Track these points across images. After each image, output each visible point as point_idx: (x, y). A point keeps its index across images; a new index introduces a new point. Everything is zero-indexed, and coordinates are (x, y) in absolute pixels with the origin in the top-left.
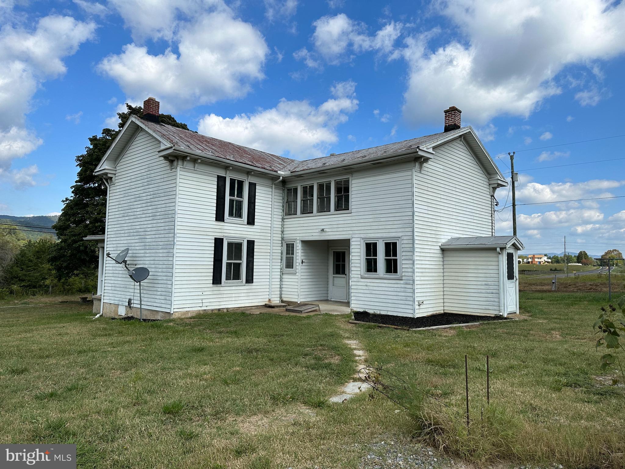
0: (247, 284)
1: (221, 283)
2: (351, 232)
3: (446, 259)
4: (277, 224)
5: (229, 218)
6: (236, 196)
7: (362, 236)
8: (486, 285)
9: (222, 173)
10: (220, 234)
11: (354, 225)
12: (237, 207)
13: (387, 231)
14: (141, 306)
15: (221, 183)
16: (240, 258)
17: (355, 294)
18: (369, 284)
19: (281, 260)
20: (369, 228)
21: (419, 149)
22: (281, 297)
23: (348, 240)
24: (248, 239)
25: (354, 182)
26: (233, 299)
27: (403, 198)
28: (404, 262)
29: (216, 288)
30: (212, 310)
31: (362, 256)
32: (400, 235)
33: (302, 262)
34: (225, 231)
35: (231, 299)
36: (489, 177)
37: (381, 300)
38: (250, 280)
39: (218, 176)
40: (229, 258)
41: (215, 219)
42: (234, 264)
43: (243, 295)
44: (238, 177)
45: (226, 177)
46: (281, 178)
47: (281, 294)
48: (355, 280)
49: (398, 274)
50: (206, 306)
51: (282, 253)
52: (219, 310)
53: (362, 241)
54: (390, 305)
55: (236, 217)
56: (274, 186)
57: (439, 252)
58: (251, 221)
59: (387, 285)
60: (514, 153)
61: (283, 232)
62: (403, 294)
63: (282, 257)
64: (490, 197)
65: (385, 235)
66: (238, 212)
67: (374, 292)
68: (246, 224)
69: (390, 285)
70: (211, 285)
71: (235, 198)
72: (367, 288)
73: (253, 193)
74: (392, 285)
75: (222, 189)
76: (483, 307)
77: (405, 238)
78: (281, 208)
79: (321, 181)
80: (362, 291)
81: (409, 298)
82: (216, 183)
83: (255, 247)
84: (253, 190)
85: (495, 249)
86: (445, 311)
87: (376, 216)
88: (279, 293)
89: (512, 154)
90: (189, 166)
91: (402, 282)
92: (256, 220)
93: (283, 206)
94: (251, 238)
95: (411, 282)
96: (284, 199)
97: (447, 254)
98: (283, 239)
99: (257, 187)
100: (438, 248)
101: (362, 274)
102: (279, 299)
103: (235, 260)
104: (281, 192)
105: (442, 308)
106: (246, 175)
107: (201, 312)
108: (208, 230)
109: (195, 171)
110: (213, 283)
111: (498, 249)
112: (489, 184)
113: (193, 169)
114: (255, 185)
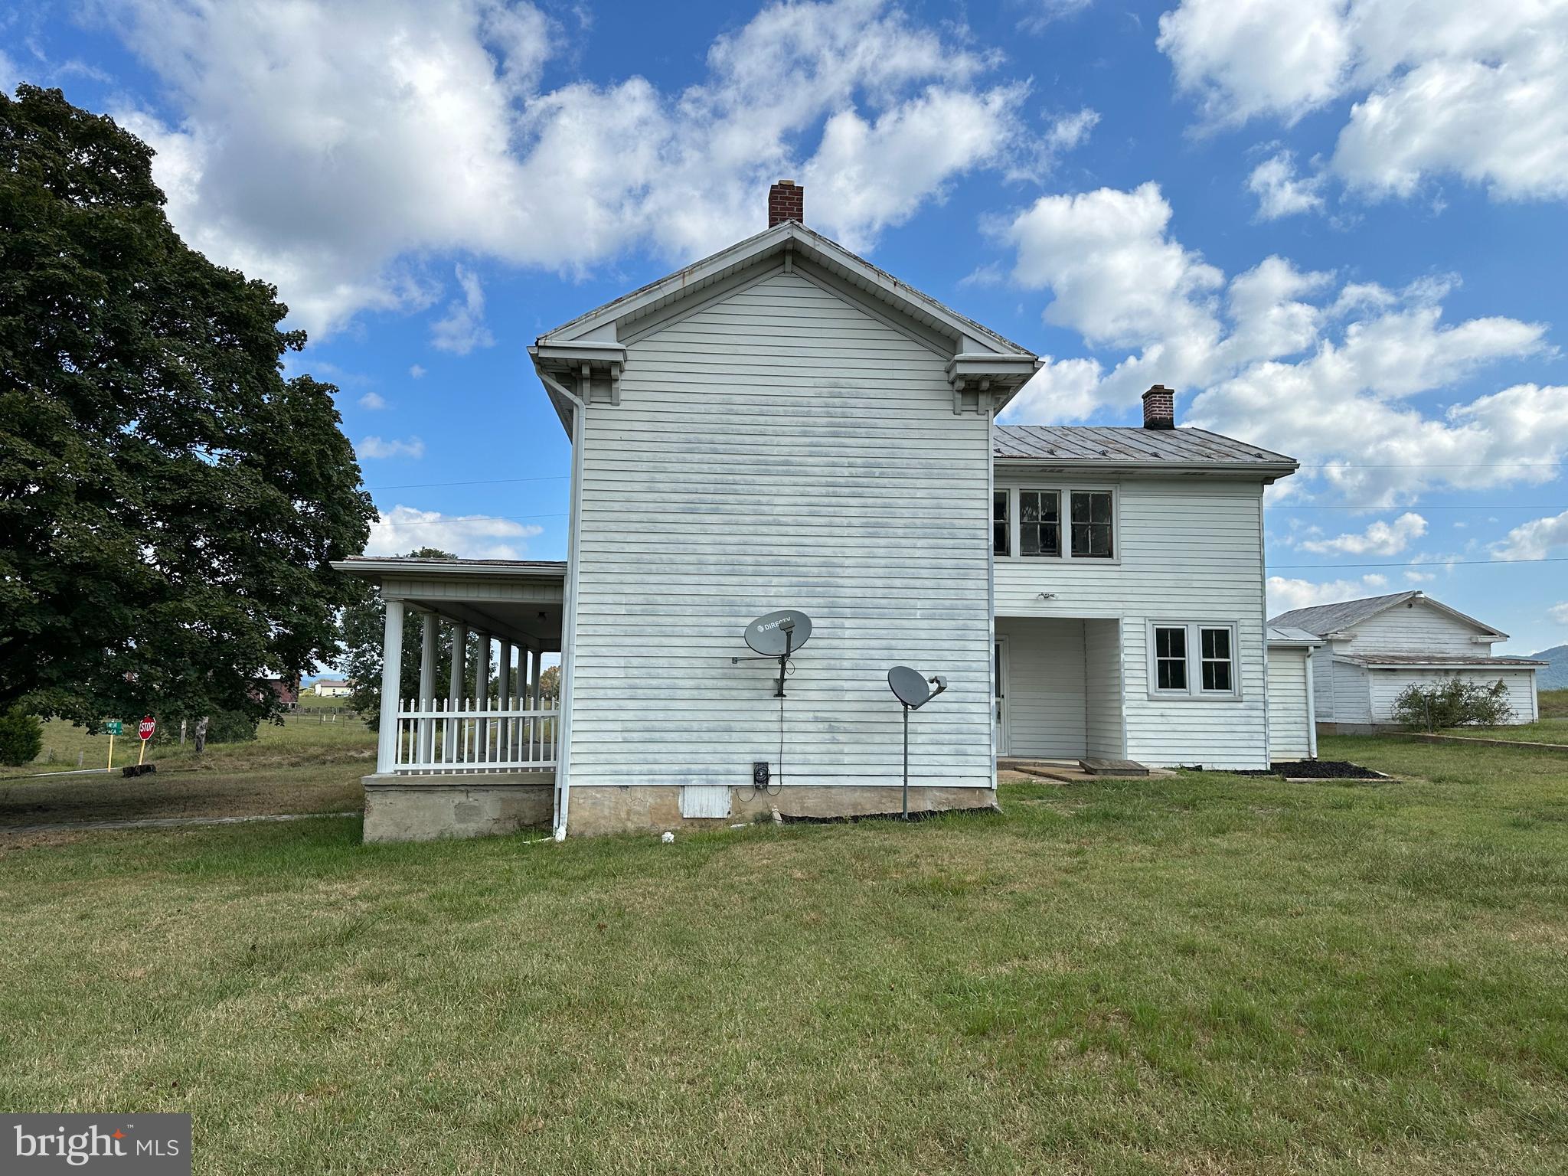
2: (1120, 605)
7: (1148, 614)
11: (1128, 591)
13: (1209, 607)
14: (906, 781)
17: (1133, 734)
18: (1168, 712)
20: (1164, 598)
23: (1115, 622)
25: (1124, 500)
27: (1242, 548)
28: (1245, 668)
31: (1149, 656)
32: (1235, 616)
37: (1197, 743)
48: (1133, 704)
49: (1233, 690)
53: (1149, 624)
54: (1217, 751)
59: (1210, 713)
62: (1245, 728)
65: (1203, 615)
67: (1181, 728)
69: (1216, 713)
72: (1163, 720)
74: (1222, 713)
77: (1247, 622)
79: (1031, 487)
80: (1153, 727)
81: (1256, 736)
85: (1306, 649)
87: (1181, 576)
91: (1241, 705)
95: (1261, 705)
101: (1150, 692)
111: (1311, 649)
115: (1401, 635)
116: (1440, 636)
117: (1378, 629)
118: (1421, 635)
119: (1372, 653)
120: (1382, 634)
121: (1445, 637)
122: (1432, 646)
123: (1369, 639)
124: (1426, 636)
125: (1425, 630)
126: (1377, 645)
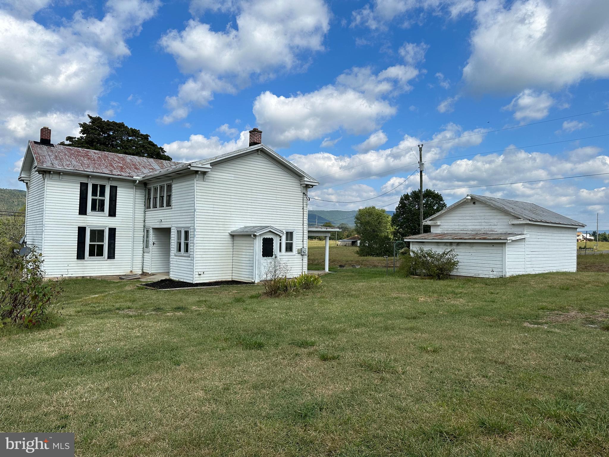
0: (108, 260)
1: (84, 259)
2: (171, 223)
3: (235, 242)
4: (140, 215)
5: (91, 212)
6: (98, 196)
7: (175, 225)
8: (249, 260)
9: (85, 180)
10: (84, 224)
11: (173, 217)
12: (100, 204)
13: (185, 222)
15: (83, 188)
16: (102, 240)
17: (171, 267)
18: (178, 260)
19: (143, 242)
20: (178, 220)
21: (191, 166)
22: (142, 270)
23: (170, 228)
24: (109, 227)
25: (173, 186)
26: (96, 270)
28: (191, 245)
29: (80, 262)
30: (77, 277)
31: (175, 240)
32: (189, 225)
33: (154, 244)
34: (88, 222)
35: (94, 270)
36: (300, 178)
37: (182, 271)
38: (111, 255)
39: (81, 183)
40: (91, 240)
41: (78, 213)
42: (97, 245)
43: (105, 267)
44: (99, 182)
45: (88, 183)
46: (138, 181)
47: (143, 267)
48: (172, 257)
49: (189, 253)
50: (72, 274)
51: (144, 237)
52: (83, 277)
53: (176, 229)
54: (185, 275)
55: (99, 211)
56: (134, 187)
57: (229, 237)
58: (112, 214)
59: (185, 261)
60: (422, 145)
61: (144, 221)
62: (190, 267)
63: (144, 240)
64: (302, 194)
65: (184, 225)
66: (101, 208)
67: (180, 266)
68: (108, 216)
70: (76, 260)
71: (98, 197)
72: (177, 263)
73: (114, 194)
75: (85, 192)
76: (247, 276)
77: (191, 228)
78: (144, 203)
79: (161, 184)
80: (174, 265)
82: (79, 188)
83: (116, 233)
84: (114, 192)
86: (233, 279)
87: (181, 211)
88: (141, 266)
89: (421, 146)
90: (56, 177)
91: (190, 259)
92: (117, 213)
93: (145, 202)
94: (112, 226)
95: (193, 258)
96: (145, 196)
97: (236, 238)
98: (144, 226)
99: (118, 189)
100: (228, 234)
101: (175, 253)
102: (141, 271)
103: (97, 242)
104: (144, 191)
105: (231, 277)
106: (107, 181)
107: (67, 278)
108: (72, 221)
109: (60, 181)
110: (77, 259)
111: (252, 236)
112: (301, 184)
113: (59, 179)
114: (116, 187)
115: (468, 221)
116: (492, 221)
117: (456, 218)
118: (480, 221)
119: (451, 232)
120: (457, 221)
121: (494, 221)
122: (487, 227)
123: (451, 224)
124: (483, 221)
125: (483, 217)
126: (454, 227)
